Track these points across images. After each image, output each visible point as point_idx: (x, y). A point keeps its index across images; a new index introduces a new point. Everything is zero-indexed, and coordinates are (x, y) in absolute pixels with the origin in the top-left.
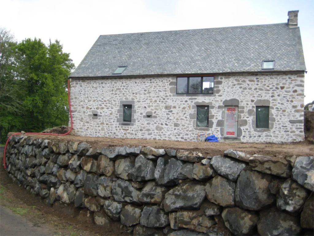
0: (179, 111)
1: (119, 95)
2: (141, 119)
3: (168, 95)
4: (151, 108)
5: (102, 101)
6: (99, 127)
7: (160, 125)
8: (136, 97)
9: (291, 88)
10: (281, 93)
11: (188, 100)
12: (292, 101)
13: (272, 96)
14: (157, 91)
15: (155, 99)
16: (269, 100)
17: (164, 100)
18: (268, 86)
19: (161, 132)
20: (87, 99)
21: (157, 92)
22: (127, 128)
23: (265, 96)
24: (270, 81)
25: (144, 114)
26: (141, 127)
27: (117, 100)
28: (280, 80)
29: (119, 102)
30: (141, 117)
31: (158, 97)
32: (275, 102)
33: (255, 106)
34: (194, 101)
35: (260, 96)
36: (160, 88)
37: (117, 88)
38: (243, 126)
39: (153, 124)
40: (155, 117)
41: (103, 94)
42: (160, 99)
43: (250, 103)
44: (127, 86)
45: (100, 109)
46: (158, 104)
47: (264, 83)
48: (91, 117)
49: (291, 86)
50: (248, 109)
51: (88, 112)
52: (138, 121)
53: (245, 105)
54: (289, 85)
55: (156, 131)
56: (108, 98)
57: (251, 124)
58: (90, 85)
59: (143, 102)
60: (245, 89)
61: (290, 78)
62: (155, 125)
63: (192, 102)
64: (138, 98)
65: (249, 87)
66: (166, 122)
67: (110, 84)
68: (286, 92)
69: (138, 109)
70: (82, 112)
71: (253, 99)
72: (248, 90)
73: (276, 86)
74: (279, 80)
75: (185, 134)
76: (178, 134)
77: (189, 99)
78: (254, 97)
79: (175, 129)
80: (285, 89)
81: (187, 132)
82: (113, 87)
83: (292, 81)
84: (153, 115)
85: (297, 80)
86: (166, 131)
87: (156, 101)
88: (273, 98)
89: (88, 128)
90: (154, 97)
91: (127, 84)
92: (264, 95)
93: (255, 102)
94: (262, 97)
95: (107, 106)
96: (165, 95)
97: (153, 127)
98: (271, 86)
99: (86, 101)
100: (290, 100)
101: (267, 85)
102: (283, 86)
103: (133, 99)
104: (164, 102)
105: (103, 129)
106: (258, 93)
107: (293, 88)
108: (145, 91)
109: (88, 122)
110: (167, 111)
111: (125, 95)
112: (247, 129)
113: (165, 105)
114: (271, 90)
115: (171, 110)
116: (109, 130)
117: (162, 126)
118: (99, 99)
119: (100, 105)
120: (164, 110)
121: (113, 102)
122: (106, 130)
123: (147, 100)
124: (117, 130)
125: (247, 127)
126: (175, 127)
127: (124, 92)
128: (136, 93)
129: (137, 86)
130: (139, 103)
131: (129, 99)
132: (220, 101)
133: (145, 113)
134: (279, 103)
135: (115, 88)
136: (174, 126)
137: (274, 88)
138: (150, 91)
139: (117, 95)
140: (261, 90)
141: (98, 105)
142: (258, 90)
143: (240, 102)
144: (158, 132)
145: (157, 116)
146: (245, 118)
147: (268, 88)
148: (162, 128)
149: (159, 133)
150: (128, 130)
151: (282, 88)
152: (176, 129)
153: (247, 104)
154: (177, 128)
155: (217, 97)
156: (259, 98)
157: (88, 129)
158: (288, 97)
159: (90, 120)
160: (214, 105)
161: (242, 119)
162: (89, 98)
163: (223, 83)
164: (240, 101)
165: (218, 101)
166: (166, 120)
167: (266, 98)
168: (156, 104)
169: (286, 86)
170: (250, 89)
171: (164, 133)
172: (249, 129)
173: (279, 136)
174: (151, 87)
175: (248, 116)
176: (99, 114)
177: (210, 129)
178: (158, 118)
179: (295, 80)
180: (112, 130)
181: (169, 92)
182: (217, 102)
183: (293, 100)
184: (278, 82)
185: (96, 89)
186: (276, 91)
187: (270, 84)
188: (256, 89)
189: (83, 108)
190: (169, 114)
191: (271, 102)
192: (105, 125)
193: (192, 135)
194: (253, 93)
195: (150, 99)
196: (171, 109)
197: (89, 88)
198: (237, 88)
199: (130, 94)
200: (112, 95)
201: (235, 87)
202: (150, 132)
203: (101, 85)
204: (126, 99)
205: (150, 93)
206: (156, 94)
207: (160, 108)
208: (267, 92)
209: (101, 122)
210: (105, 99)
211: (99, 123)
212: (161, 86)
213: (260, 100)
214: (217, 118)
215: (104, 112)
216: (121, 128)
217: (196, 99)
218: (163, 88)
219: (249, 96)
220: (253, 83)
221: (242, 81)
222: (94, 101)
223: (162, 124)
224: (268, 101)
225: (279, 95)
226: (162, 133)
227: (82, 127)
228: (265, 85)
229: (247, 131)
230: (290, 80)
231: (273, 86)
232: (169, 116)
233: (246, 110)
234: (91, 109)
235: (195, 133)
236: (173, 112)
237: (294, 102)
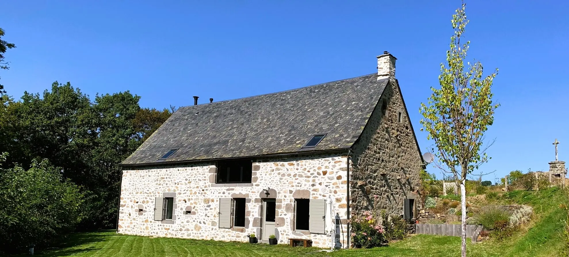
0: (217, 206)
1: (162, 185)
2: (181, 216)
3: (207, 185)
4: (191, 201)
5: (148, 194)
6: (144, 225)
7: (198, 224)
8: (177, 188)
9: (335, 173)
10: (322, 181)
11: (225, 191)
12: (335, 192)
13: (313, 185)
14: (197, 180)
15: (195, 190)
16: (309, 190)
17: (203, 192)
18: (309, 171)
19: (199, 232)
20: (135, 190)
21: (196, 182)
22: (168, 227)
23: (305, 185)
24: (311, 164)
25: (184, 210)
26: (181, 226)
27: (161, 192)
28: (322, 163)
29: (162, 194)
30: (181, 213)
31: (197, 187)
32: (315, 193)
33: (293, 198)
34: (232, 192)
35: (300, 185)
36: (200, 177)
37: (162, 176)
38: (280, 226)
39: (191, 223)
40: (194, 213)
41: (149, 184)
42: (200, 191)
43: (288, 194)
44: (170, 174)
45: (145, 203)
46: (197, 197)
47: (304, 167)
48: (137, 213)
49: (335, 170)
50: (286, 203)
51: (135, 207)
52: (179, 218)
53: (283, 198)
54: (332, 169)
55: (194, 231)
56: (153, 189)
57: (289, 224)
58: (139, 173)
59: (183, 194)
60: (284, 175)
61: (333, 160)
62: (194, 223)
63: (229, 194)
64: (179, 189)
65: (287, 173)
66: (204, 219)
67: (156, 172)
68: (329, 178)
69: (178, 203)
70: (130, 207)
71: (292, 189)
72: (286, 177)
73: (317, 171)
74: (320, 163)
75: (221, 236)
76: (215, 235)
77: (227, 190)
78: (293, 186)
79: (212, 229)
80: (327, 175)
81: (224, 234)
82: (158, 176)
83: (335, 163)
84: (193, 210)
85: (341, 162)
86: (204, 231)
87: (195, 193)
88: (314, 187)
89: (134, 226)
90: (194, 188)
91: (170, 172)
92: (304, 183)
93: (293, 193)
94: (301, 186)
95: (151, 199)
96: (205, 185)
97: (191, 226)
98: (312, 171)
99: (134, 193)
100: (333, 190)
101: (308, 169)
102: (325, 170)
103: (175, 191)
104: (203, 194)
105: (147, 228)
106: (297, 181)
107: (337, 172)
108: (186, 180)
109: (134, 219)
110: (206, 205)
111: (168, 185)
112: (284, 231)
113: (204, 197)
114: (312, 176)
115: (209, 204)
116: (152, 230)
117: (200, 225)
118: (145, 190)
119: (146, 198)
120: (203, 204)
121: (157, 194)
122: (150, 229)
123: (187, 192)
124: (159, 229)
125: (284, 228)
126: (213, 227)
127: (167, 182)
128: (178, 182)
129: (180, 174)
130: (180, 196)
131: (171, 190)
132: (256, 192)
133: (185, 207)
134: (320, 195)
135: (160, 177)
136: (212, 225)
137: (316, 174)
138: (191, 181)
139: (161, 186)
140: (301, 176)
141: (143, 198)
142: (297, 177)
143: (277, 194)
144: (196, 232)
145: (196, 212)
146: (283, 216)
147: (309, 174)
148: (200, 228)
149: (198, 234)
150: (169, 229)
151: (325, 173)
152: (214, 229)
153: (285, 196)
154: (214, 227)
155: (254, 187)
156: (298, 188)
157: (135, 228)
158: (331, 186)
159: (137, 216)
160: (251, 198)
161: (279, 216)
162: (137, 189)
163: (261, 169)
164: (277, 192)
165: (255, 192)
166: (204, 217)
167: (305, 188)
168: (195, 197)
169: (329, 171)
170: (289, 175)
171: (202, 234)
172: (287, 231)
173: (320, 242)
174: (191, 176)
175: (285, 213)
176: (144, 209)
177: (246, 229)
178: (197, 215)
179: (340, 162)
180: (155, 229)
181: (208, 181)
182: (254, 194)
183: (337, 190)
184: (320, 165)
185: (143, 178)
186: (317, 177)
187: (311, 169)
188: (295, 175)
189: (131, 201)
190: (207, 210)
191: (312, 192)
192: (149, 222)
193: (228, 237)
194: (292, 180)
195: (190, 191)
196: (209, 202)
197: (137, 178)
198: (275, 175)
199: (172, 185)
200: (157, 185)
201: (273, 173)
202: (189, 232)
203: (148, 173)
204: (169, 190)
205: (191, 182)
206: (196, 184)
207: (199, 202)
208: (307, 179)
209: (146, 219)
210: (150, 191)
211: (144, 220)
212: (201, 174)
213: (299, 191)
214: (253, 215)
215: (148, 206)
216: (163, 227)
217: (233, 189)
218: (202, 176)
219: (287, 184)
220: (292, 167)
221: (281, 165)
222: (141, 193)
223: (200, 223)
224: (308, 192)
225: (320, 184)
226: (200, 234)
227: (129, 225)
228: (305, 169)
229: (285, 234)
230: (334, 161)
231: (315, 170)
232: (207, 211)
233: (284, 204)
234: (137, 202)
235: (231, 235)
236: (211, 207)
237: (338, 193)
